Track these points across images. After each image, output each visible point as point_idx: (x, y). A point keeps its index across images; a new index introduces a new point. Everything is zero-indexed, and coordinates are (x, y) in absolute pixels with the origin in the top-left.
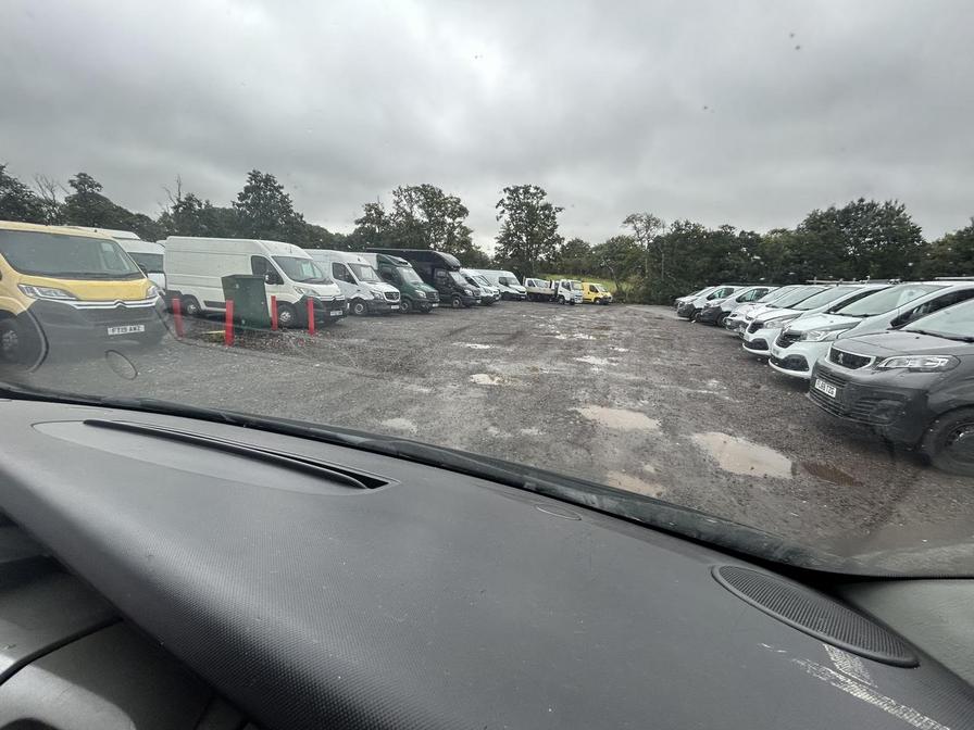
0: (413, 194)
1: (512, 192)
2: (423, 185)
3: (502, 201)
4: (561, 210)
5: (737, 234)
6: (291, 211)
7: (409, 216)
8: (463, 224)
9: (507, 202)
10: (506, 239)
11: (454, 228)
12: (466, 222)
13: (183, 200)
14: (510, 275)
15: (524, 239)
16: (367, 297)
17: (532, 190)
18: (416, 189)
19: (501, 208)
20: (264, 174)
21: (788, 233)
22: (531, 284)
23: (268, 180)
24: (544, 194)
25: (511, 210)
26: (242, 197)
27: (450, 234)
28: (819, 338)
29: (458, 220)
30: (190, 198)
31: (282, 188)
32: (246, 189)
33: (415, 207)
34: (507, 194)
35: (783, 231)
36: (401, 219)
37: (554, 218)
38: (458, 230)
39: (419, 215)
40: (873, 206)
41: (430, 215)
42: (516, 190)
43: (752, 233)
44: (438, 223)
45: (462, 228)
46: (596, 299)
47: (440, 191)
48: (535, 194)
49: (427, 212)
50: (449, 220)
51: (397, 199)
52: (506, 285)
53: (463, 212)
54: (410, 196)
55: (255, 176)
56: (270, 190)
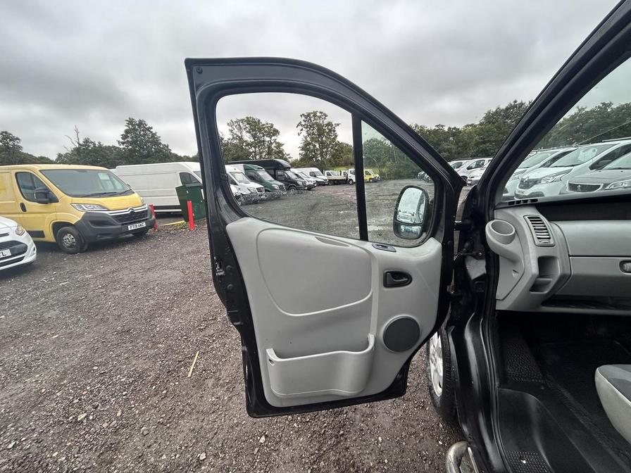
0: (241, 124)
1: (306, 117)
2: (247, 118)
3: (300, 123)
4: (338, 125)
5: (446, 129)
6: (160, 144)
7: (241, 139)
8: (277, 141)
9: (303, 123)
10: (306, 147)
11: (271, 143)
12: (279, 139)
13: (81, 143)
14: (315, 170)
15: (317, 146)
16: (246, 192)
17: (318, 114)
18: (242, 120)
19: (300, 128)
20: (137, 119)
21: (475, 126)
22: (329, 175)
23: (141, 123)
24: (326, 116)
25: (307, 128)
26: (124, 137)
27: (269, 147)
28: (550, 181)
29: (273, 138)
30: (87, 141)
31: (151, 128)
32: (127, 131)
33: (244, 132)
34: (303, 118)
35: (471, 125)
36: (235, 141)
37: (334, 131)
38: (274, 145)
39: (247, 137)
40: (522, 104)
41: (254, 137)
42: (309, 115)
43: (455, 128)
44: (260, 142)
45: (276, 143)
46: (370, 179)
47: (259, 121)
48: (320, 117)
49: (252, 135)
50: (268, 139)
51: (231, 128)
52: (315, 176)
53: (276, 132)
54: (239, 125)
55: (131, 122)
56: (143, 131)
